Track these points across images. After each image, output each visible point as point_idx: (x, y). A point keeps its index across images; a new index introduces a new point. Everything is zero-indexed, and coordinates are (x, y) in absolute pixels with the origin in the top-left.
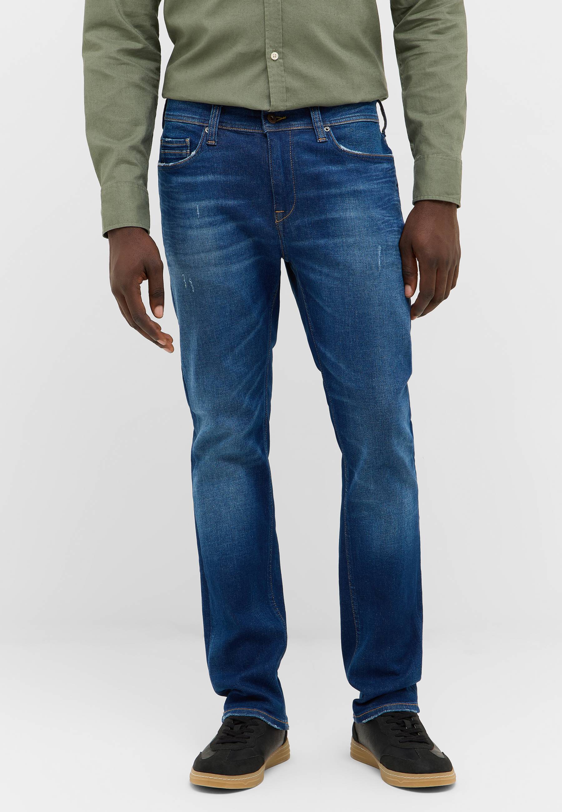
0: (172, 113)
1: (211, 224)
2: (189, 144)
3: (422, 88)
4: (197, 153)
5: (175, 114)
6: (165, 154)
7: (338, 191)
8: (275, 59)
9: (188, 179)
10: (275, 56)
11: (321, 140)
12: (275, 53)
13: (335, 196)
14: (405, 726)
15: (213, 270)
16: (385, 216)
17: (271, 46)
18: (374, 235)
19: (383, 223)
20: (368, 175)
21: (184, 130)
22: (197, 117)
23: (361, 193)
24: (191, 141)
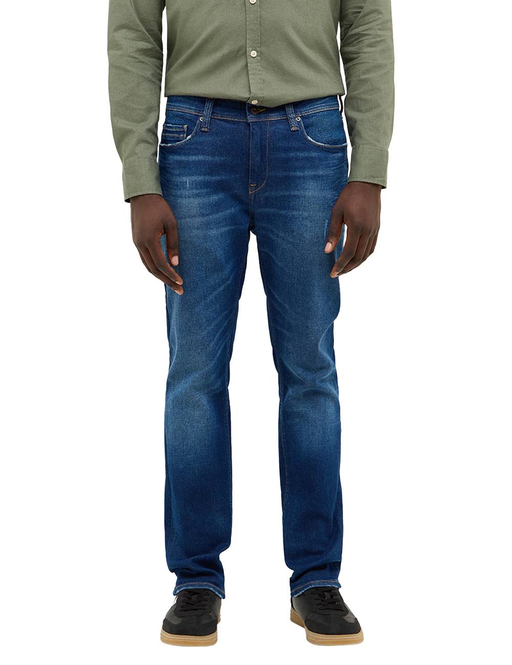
0: (173, 104)
1: (197, 195)
2: (186, 130)
3: (358, 92)
4: (192, 137)
5: (175, 104)
6: (165, 136)
7: (302, 174)
8: (254, 56)
9: (183, 158)
10: (254, 54)
11: (293, 129)
12: (254, 52)
13: (299, 178)
14: (324, 597)
15: (195, 232)
16: (335, 196)
17: (251, 46)
18: (325, 211)
19: (332, 202)
20: (328, 162)
21: (182, 117)
22: (194, 108)
23: (319, 177)
24: (187, 127)
